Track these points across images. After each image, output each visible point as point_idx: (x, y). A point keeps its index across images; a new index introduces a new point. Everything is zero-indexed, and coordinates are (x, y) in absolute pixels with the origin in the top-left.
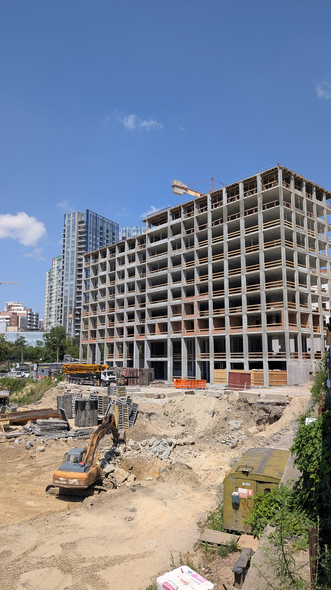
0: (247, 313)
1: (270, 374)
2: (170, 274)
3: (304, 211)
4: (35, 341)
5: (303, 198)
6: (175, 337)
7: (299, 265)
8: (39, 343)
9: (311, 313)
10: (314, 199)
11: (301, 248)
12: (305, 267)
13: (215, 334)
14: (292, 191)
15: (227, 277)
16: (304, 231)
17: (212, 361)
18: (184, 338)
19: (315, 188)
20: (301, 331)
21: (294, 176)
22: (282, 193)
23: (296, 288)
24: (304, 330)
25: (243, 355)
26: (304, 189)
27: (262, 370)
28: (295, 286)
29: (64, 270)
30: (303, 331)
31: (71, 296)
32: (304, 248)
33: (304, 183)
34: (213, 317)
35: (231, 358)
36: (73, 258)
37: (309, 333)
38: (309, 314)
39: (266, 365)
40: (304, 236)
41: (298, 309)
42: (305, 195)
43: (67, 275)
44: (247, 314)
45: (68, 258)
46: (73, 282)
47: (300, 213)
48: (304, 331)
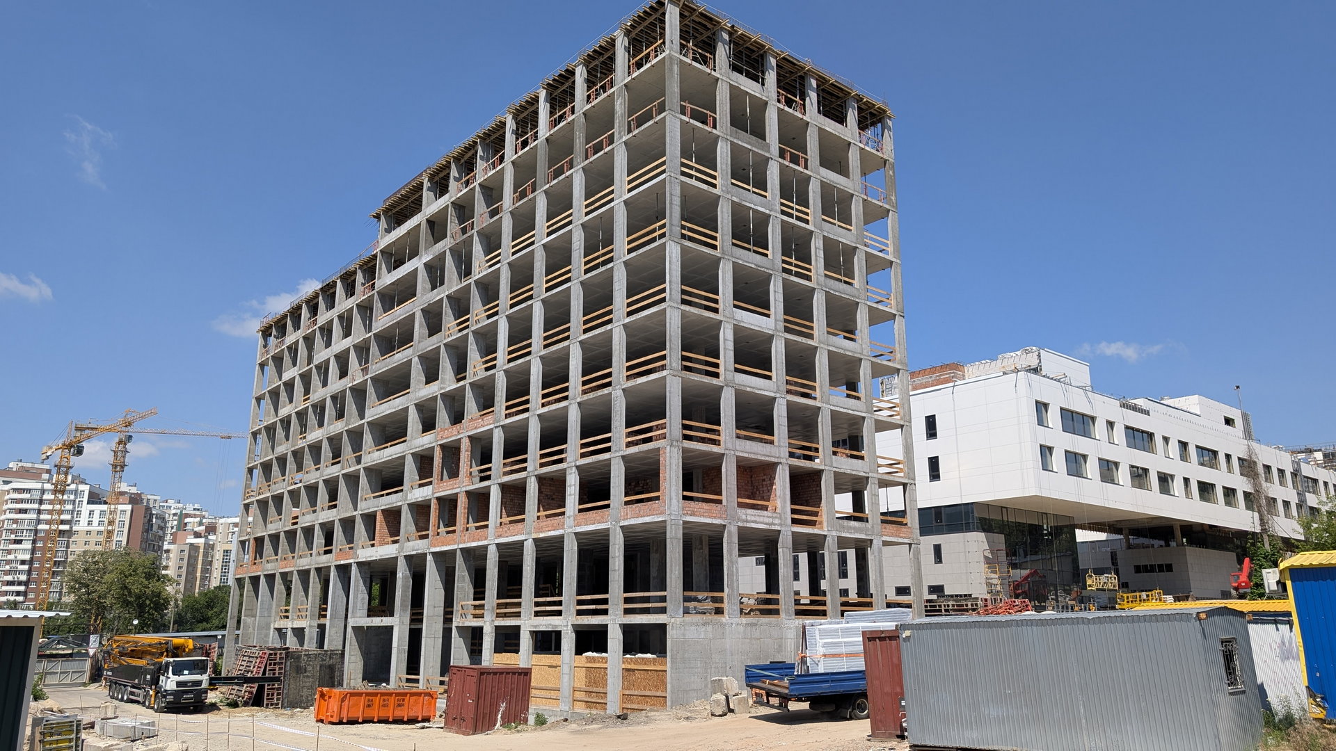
0: (578, 464)
1: (627, 670)
2: (417, 358)
3: (768, 141)
5: (766, 103)
6: (414, 553)
7: (735, 306)
9: (783, 461)
10: (811, 113)
11: (751, 254)
12: (768, 316)
13: (500, 536)
14: (718, 76)
15: (537, 353)
16: (769, 202)
17: (488, 626)
18: (434, 554)
19: (814, 83)
20: (739, 520)
21: (730, 34)
22: (676, 77)
23: (722, 378)
24: (749, 518)
25: (560, 603)
26: (771, 77)
27: (604, 655)
28: (721, 370)
30: (747, 521)
32: (766, 255)
33: (773, 62)
34: (500, 482)
35: (537, 614)
37: (773, 527)
38: (776, 464)
39: (615, 639)
40: (763, 220)
41: (730, 446)
42: (775, 96)
44: (578, 467)
47: (749, 147)
48: (753, 518)
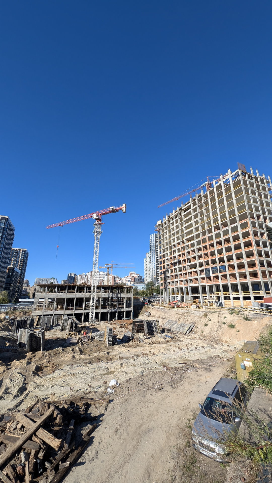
4: (141, 287)
6: (203, 285)
8: (143, 288)
13: (222, 283)
15: (225, 255)
17: (222, 296)
18: (207, 285)
27: (239, 301)
29: (151, 258)
31: (155, 268)
34: (220, 275)
36: (154, 252)
43: (152, 259)
45: (152, 253)
46: (155, 262)
